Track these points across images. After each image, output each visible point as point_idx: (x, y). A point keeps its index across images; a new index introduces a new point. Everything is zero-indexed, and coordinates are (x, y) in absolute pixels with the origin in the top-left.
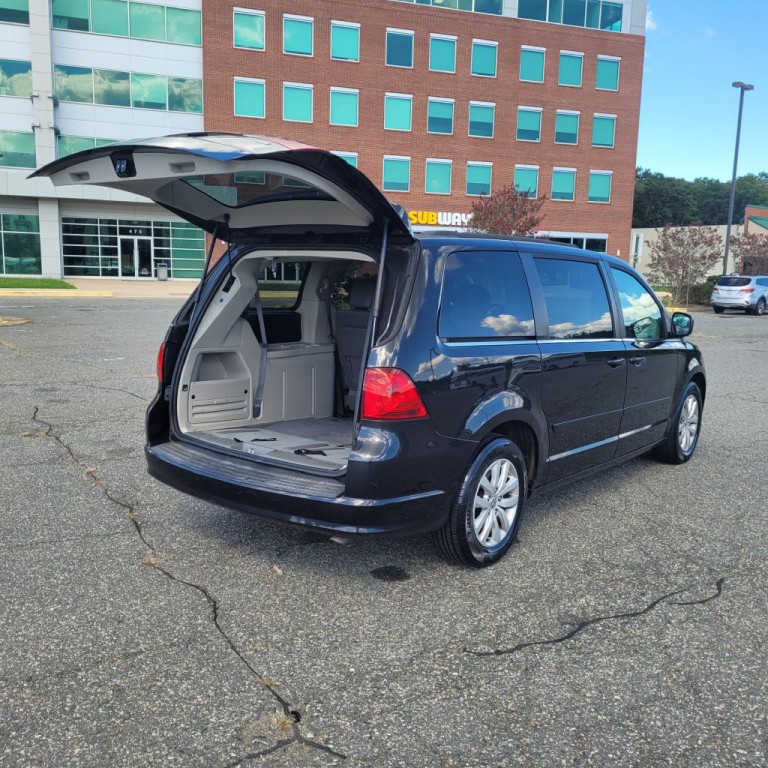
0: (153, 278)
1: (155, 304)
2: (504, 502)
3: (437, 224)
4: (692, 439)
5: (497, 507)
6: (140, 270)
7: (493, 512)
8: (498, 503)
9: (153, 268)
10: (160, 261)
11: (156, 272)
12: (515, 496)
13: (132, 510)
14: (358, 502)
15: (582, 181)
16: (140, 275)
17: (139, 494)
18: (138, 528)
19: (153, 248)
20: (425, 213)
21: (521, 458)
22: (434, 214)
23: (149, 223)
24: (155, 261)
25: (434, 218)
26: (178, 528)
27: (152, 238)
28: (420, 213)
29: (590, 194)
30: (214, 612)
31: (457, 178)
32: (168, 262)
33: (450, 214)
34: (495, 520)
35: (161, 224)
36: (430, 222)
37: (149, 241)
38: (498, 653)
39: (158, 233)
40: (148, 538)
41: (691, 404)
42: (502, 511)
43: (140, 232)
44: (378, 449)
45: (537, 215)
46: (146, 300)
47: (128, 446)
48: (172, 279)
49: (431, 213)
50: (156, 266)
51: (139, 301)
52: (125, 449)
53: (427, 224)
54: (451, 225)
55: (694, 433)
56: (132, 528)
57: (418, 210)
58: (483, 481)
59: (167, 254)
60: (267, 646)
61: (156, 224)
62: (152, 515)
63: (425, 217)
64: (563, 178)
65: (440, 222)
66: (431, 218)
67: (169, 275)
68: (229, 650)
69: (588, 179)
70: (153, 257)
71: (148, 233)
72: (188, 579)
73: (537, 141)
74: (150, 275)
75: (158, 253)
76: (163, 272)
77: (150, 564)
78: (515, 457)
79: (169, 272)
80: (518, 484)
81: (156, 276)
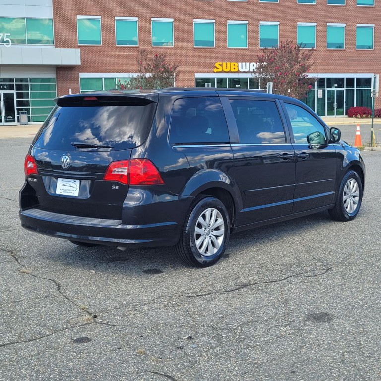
0: (16, 123)
1: (18, 142)
2: (215, 233)
3: (238, 72)
4: (356, 206)
5: (210, 235)
6: (6, 117)
7: (208, 237)
8: (211, 232)
9: (16, 115)
10: (22, 109)
11: (18, 117)
12: (223, 229)
13: (12, 252)
14: (130, 227)
15: (351, 33)
16: (6, 121)
17: (15, 246)
18: (17, 260)
19: (15, 99)
20: (228, 63)
21: (224, 208)
22: (236, 64)
23: (12, 80)
24: (17, 109)
25: (236, 67)
26: (39, 259)
27: (14, 92)
28: (224, 64)
29: (357, 44)
30: (58, 287)
31: (252, 36)
32: (28, 110)
33: (247, 63)
34: (210, 241)
35: (21, 80)
36: (232, 70)
37: (13, 94)
38: (198, 296)
39: (19, 87)
40: (22, 263)
41: (353, 184)
42: (214, 237)
43: (6, 87)
44: (138, 199)
45: (307, 63)
46: (11, 140)
47: (8, 225)
48: (31, 123)
49: (233, 63)
50: (18, 114)
51: (7, 140)
52: (6, 227)
53: (230, 72)
54: (249, 72)
55: (357, 202)
56: (14, 260)
57: (222, 61)
58: (200, 219)
59: (27, 103)
60: (84, 297)
61: (17, 80)
62: (24, 254)
63: (228, 66)
64: (335, 32)
65: (241, 70)
66: (233, 67)
67: (29, 121)
68: (65, 299)
69: (355, 31)
70: (16, 107)
71: (11, 87)
72: (45, 277)
73: (313, 4)
74: (14, 121)
75: (19, 103)
76: (24, 118)
77: (24, 272)
78: (220, 207)
79: (29, 117)
80: (223, 223)
81: (19, 121)
